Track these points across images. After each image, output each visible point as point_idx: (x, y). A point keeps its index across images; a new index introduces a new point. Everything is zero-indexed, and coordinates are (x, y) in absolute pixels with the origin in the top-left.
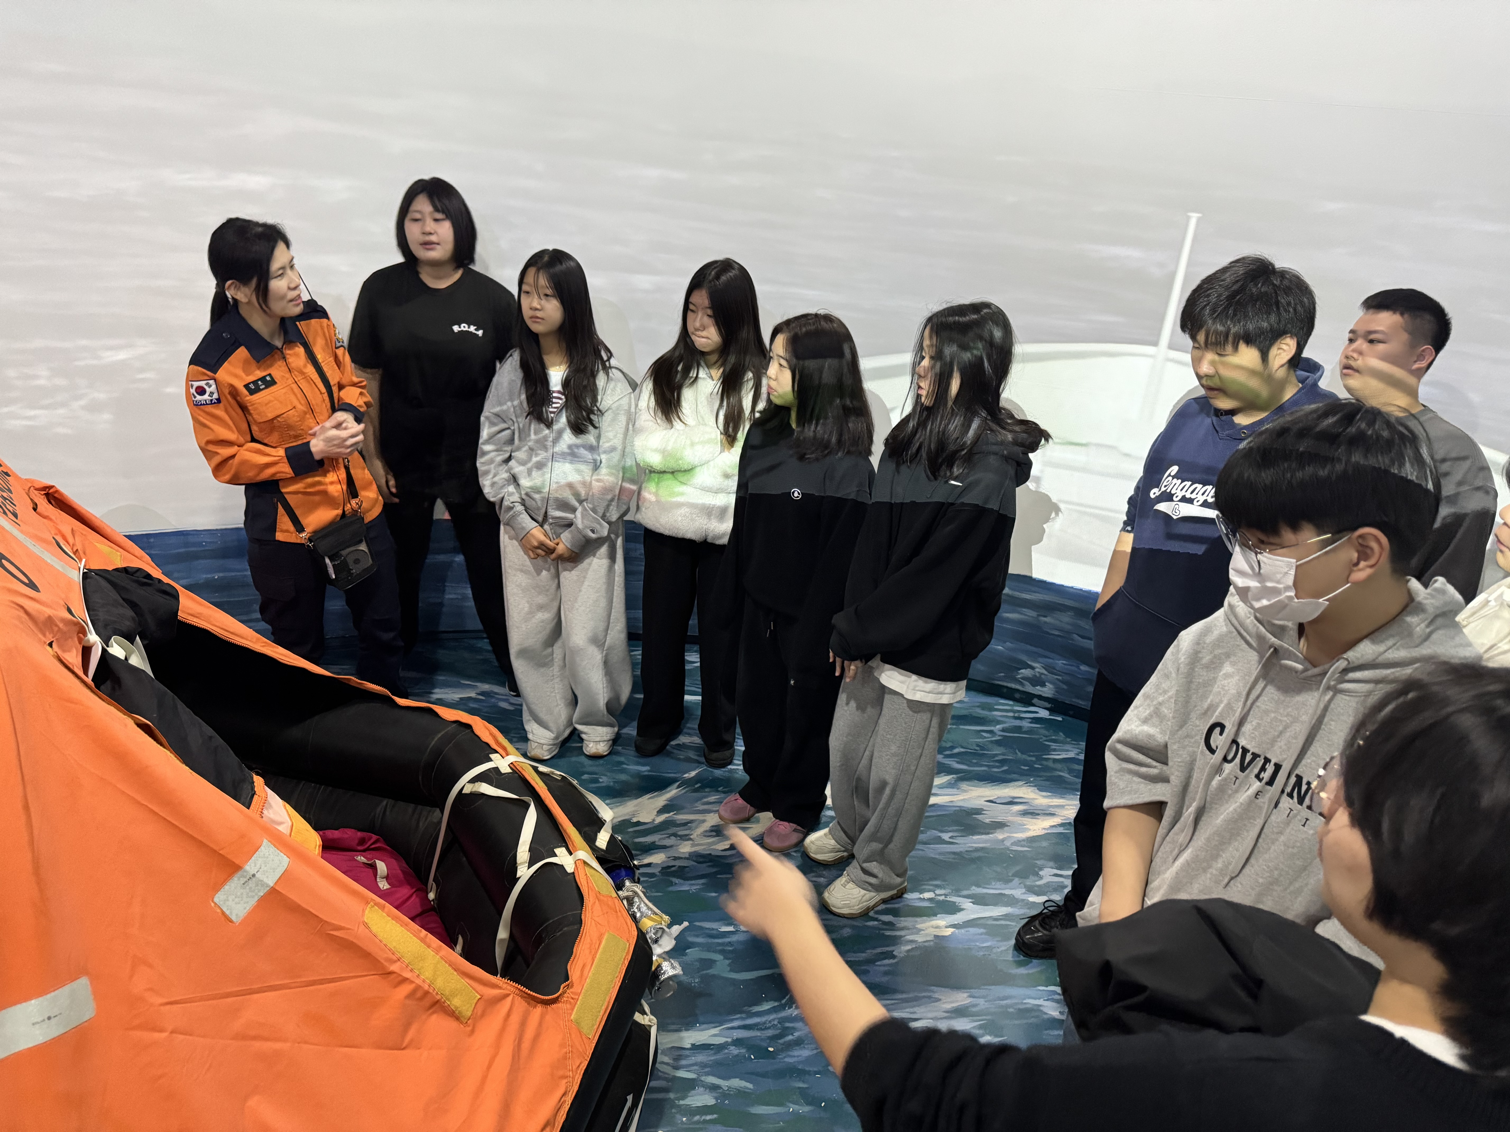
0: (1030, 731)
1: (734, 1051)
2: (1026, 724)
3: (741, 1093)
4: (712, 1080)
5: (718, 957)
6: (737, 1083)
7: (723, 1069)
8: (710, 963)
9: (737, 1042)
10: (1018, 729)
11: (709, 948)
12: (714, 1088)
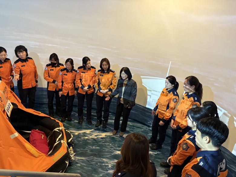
0: (147, 131)
1: (85, 161)
2: (147, 130)
3: (84, 165)
4: (81, 163)
5: (89, 150)
6: (84, 164)
7: (83, 162)
8: (87, 150)
9: (86, 160)
10: (146, 130)
11: (88, 149)
12: (81, 164)
